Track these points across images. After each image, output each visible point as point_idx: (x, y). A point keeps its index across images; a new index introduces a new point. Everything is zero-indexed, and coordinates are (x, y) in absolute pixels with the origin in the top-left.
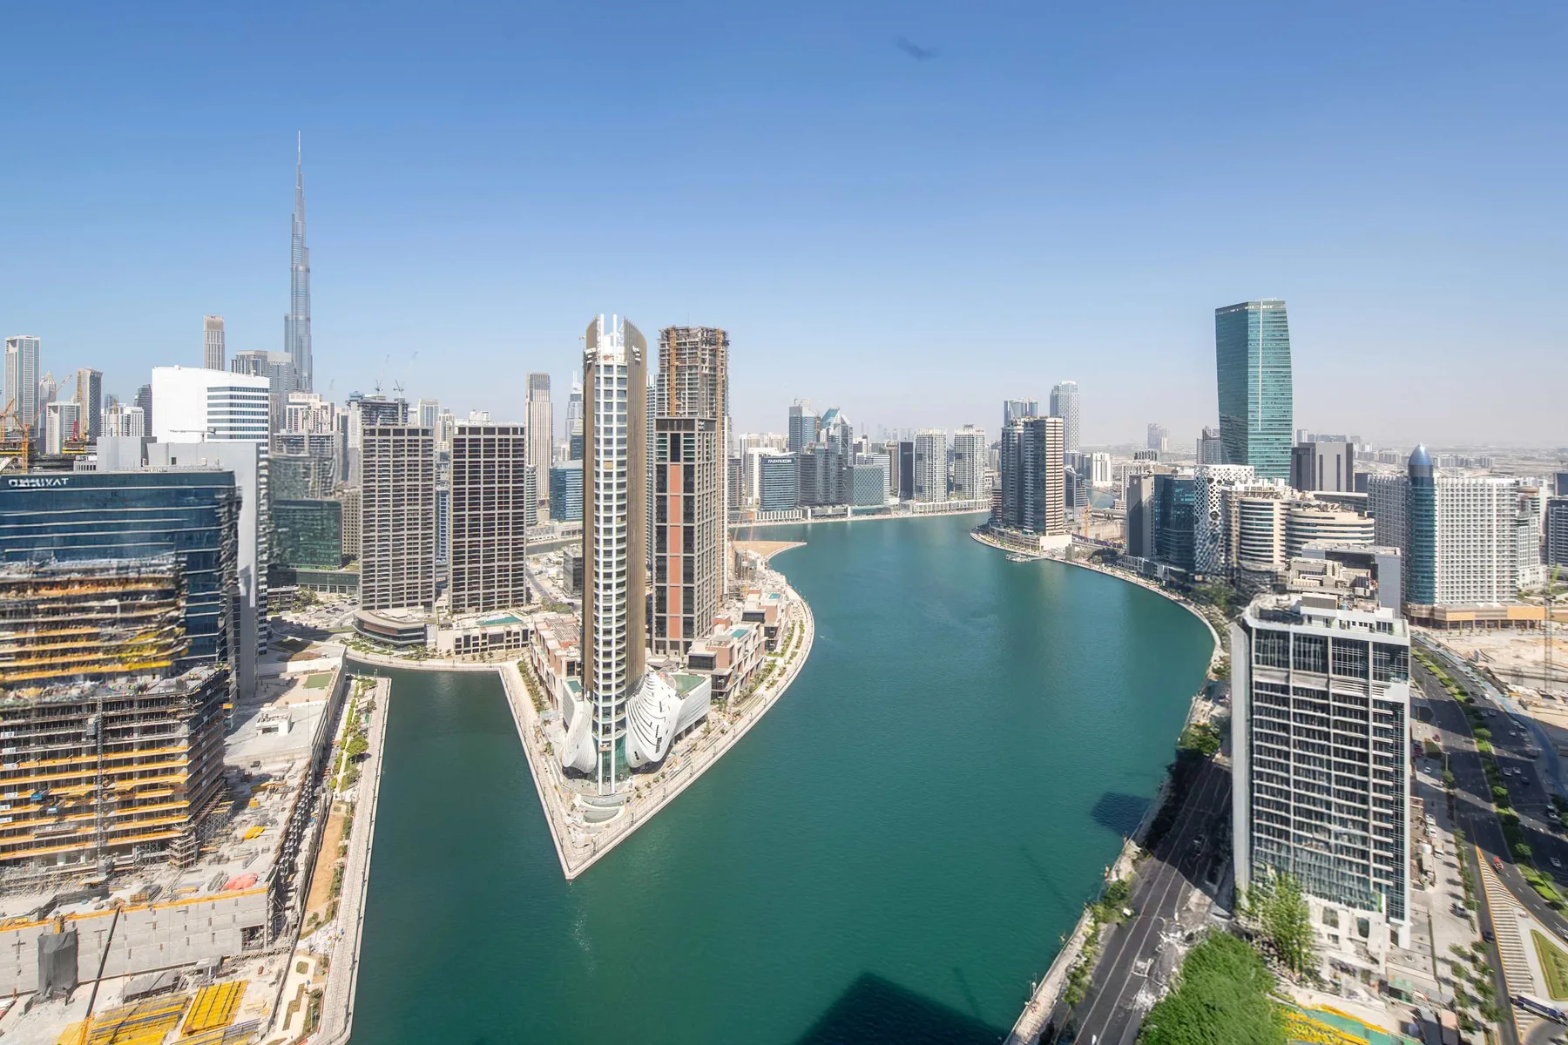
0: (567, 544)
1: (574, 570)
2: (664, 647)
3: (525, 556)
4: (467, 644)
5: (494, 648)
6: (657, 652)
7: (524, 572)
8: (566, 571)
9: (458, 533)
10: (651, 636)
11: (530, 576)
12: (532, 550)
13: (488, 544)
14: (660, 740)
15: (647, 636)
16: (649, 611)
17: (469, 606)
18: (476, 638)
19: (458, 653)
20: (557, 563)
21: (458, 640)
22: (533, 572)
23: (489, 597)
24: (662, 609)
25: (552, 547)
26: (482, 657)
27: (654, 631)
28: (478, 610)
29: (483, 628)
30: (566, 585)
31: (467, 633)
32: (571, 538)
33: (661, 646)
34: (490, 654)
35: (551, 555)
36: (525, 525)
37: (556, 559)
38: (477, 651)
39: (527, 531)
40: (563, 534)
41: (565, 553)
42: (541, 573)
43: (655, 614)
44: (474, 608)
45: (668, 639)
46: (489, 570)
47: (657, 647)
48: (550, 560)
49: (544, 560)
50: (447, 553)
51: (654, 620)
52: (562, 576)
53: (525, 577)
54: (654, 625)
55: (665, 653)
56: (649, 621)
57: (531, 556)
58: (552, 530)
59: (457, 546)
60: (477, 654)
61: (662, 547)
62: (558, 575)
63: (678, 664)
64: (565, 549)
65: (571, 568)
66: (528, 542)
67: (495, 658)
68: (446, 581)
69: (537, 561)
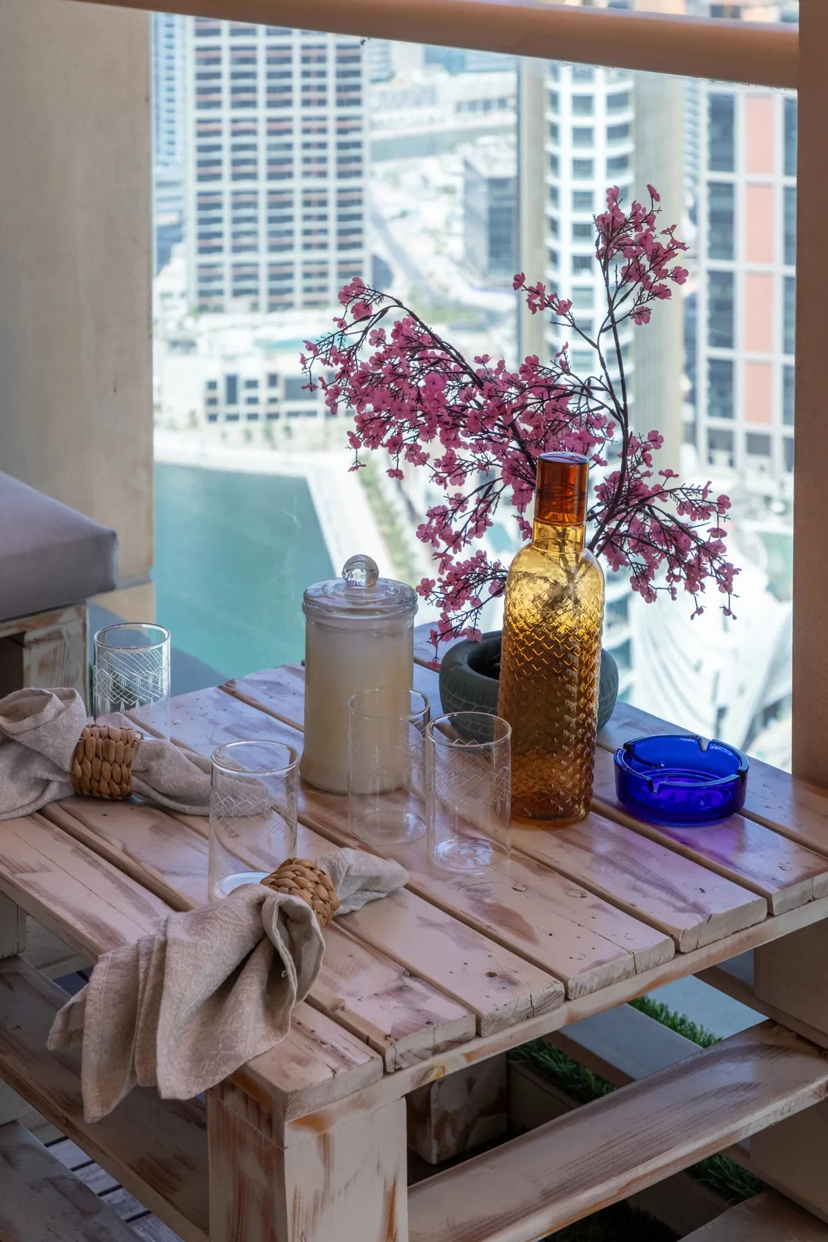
0: (469, 136)
1: (492, 211)
2: (729, 447)
3: (367, 166)
4: (232, 398)
5: (293, 414)
6: (711, 460)
7: (365, 209)
8: (469, 215)
9: (207, 97)
10: (696, 413)
11: (379, 222)
12: (385, 151)
13: (278, 128)
14: (721, 712)
15: (687, 412)
16: (690, 341)
17: (237, 293)
18: (252, 384)
19: (213, 418)
20: (448, 190)
21: (212, 385)
22: (387, 211)
23: (280, 274)
24: (723, 339)
25: (431, 145)
26: (268, 434)
27: (703, 399)
28: (255, 307)
29: (269, 358)
30: (470, 253)
31: (231, 369)
32: (478, 120)
33: (720, 441)
34: (288, 430)
35: (430, 166)
36: (364, 80)
37: (440, 179)
38: (253, 417)
39: (371, 94)
40: (459, 107)
41: (467, 164)
42: (404, 214)
43: (705, 351)
44: (245, 301)
45: (740, 425)
46: (279, 201)
47: (712, 445)
48: (426, 181)
49: (410, 179)
50: (178, 148)
51: (703, 369)
52: (458, 227)
53: (367, 224)
54: (703, 384)
55: (731, 463)
56: (690, 368)
57: (381, 168)
58: (429, 96)
59: (206, 130)
60: (257, 427)
61: (722, 157)
62: (448, 224)
63: (768, 500)
64: (466, 150)
65: (481, 203)
66: (373, 126)
67: (300, 439)
68: (179, 225)
69: (394, 180)
